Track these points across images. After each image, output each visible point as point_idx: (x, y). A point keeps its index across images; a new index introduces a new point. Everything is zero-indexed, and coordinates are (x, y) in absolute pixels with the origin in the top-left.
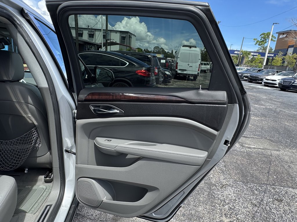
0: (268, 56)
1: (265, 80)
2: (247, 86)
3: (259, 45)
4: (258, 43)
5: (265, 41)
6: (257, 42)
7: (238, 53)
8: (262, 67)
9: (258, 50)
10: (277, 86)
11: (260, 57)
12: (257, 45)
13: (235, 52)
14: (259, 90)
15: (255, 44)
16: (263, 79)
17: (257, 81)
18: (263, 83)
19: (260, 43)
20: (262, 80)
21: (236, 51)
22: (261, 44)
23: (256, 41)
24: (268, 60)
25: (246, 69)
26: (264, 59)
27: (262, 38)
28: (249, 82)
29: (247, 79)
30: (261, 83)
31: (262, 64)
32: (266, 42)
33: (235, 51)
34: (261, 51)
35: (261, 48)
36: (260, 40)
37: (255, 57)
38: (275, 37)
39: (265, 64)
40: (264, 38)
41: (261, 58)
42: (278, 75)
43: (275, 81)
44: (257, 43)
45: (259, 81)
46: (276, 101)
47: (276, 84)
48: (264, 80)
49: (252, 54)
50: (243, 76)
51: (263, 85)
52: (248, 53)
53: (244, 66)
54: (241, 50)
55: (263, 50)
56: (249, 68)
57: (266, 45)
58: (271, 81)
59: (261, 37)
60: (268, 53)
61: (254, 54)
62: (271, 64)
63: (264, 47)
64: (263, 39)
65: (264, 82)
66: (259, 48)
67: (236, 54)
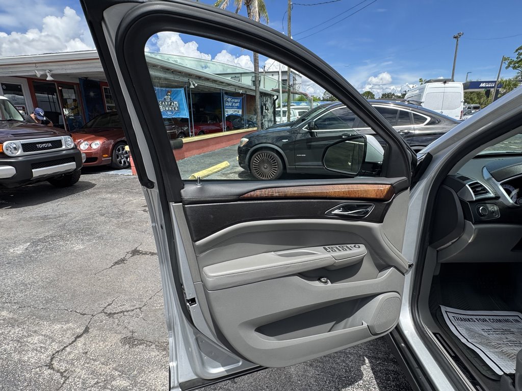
3: (514, 68)
4: (512, 65)
6: (510, 63)
7: (487, 86)
12: (510, 69)
13: (482, 85)
15: (507, 68)
19: (517, 65)
21: (483, 82)
33: (480, 83)
44: (510, 66)
67: (482, 87)
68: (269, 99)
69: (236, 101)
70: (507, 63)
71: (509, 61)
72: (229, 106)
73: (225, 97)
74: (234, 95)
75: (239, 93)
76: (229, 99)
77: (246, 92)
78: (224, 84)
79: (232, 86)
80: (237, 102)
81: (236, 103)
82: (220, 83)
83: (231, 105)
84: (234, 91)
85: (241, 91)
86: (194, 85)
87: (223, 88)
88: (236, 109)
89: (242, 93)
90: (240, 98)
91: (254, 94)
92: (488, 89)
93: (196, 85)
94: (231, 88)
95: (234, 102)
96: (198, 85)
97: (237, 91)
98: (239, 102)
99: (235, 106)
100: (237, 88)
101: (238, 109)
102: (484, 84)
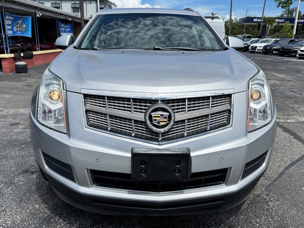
0: (298, 23)
2: (281, 60)
3: (283, 7)
4: (281, 5)
5: (290, 2)
6: (280, 3)
7: (258, 21)
8: (292, 37)
9: (282, 15)
11: (288, 24)
12: (280, 8)
13: (255, 20)
15: (278, 7)
16: (297, 50)
17: (291, 54)
18: (297, 56)
19: (284, 5)
20: (296, 52)
22: (286, 7)
25: (274, 41)
26: (292, 27)
28: (281, 56)
29: (277, 52)
30: (295, 56)
31: (292, 33)
32: (291, 3)
33: (253, 18)
34: (286, 15)
35: (286, 12)
37: (280, 24)
39: (294, 33)
41: (290, 26)
44: (279, 5)
45: (292, 53)
48: (299, 51)
49: (277, 20)
50: (272, 50)
51: (298, 58)
52: (271, 20)
53: (269, 37)
54: (264, 16)
55: (288, 13)
56: (278, 39)
57: (292, 7)
60: (298, 19)
61: (279, 21)
63: (289, 10)
65: (298, 54)
66: (283, 12)
67: (255, 22)
69: (67, 26)
70: (278, 3)
71: (279, 2)
72: (63, 31)
73: (60, 23)
74: (66, 22)
75: (69, 20)
76: (63, 25)
77: (73, 19)
78: (58, 14)
79: (63, 15)
80: (68, 28)
81: (67, 28)
82: (56, 13)
83: (64, 30)
84: (65, 19)
85: (70, 19)
86: (39, 15)
87: (58, 17)
88: (68, 33)
89: (71, 21)
90: (70, 25)
91: (81, 22)
92: (259, 23)
93: (41, 15)
94: (63, 16)
95: (66, 28)
96: (42, 14)
97: (67, 19)
98: (70, 28)
99: (67, 31)
100: (67, 17)
101: (69, 33)
102: (256, 19)
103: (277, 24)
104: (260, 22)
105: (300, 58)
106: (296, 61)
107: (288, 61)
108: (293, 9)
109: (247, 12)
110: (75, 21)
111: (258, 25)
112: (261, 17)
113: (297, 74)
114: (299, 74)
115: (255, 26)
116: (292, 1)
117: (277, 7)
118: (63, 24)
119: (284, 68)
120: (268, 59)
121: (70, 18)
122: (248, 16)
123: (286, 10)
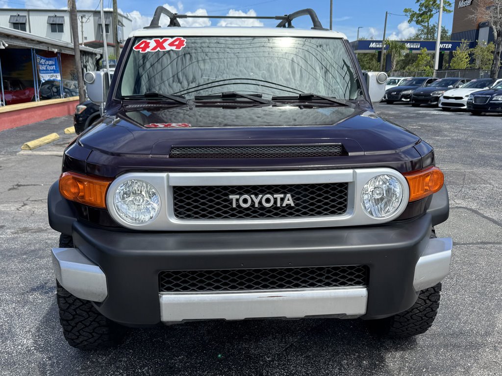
0: (441, 49)
1: (442, 100)
2: (413, 113)
3: (418, 22)
4: (415, 19)
5: (429, 13)
6: (412, 16)
7: (378, 46)
8: (433, 73)
9: (417, 36)
10: (465, 107)
11: (425, 51)
13: (372, 45)
14: (436, 117)
16: (439, 97)
17: (429, 103)
18: (440, 105)
19: (420, 19)
20: (437, 99)
21: (373, 42)
22: (422, 21)
23: (409, 14)
24: (441, 56)
25: (403, 81)
26: (434, 56)
27: (422, 5)
28: (414, 105)
29: (409, 100)
30: (436, 106)
31: (432, 67)
32: (431, 16)
33: (370, 42)
34: (423, 36)
35: (423, 31)
36: (418, 12)
37: (414, 52)
38: (449, 2)
39: (436, 67)
40: (426, 7)
41: (428, 55)
42: (464, 88)
43: (461, 98)
44: (412, 19)
45: (431, 102)
46: (466, 130)
47: (463, 105)
48: (441, 98)
49: (408, 45)
50: (400, 96)
51: (441, 109)
52: (399, 45)
53: (396, 74)
54: (385, 39)
55: (427, 33)
56: (409, 78)
57: (432, 22)
58: (454, 100)
59: (419, 4)
60: (441, 43)
61: (412, 47)
62: (449, 66)
63: (428, 28)
64: (423, 8)
65: (441, 103)
66: (418, 30)
67: (373, 48)
68: (90, 58)
69: (51, 62)
70: (409, 16)
71: (411, 14)
72: (43, 70)
73: (38, 57)
74: (48, 55)
75: (53, 52)
76: (43, 61)
77: (61, 50)
78: (35, 42)
79: (44, 44)
80: (52, 65)
81: (50, 65)
82: (31, 41)
83: (45, 69)
84: (47, 49)
85: (56, 51)
86: (4, 45)
87: (34, 47)
88: (52, 74)
89: (57, 52)
90: (55, 59)
91: (74, 54)
92: (379, 50)
93: (7, 45)
94: (43, 46)
95: (48, 64)
96: (9, 45)
97: (50, 50)
98: (55, 65)
99: (51, 70)
100: (49, 46)
101: (55, 73)
102: (374, 43)
103: (408, 51)
104: (381, 48)
105: (444, 110)
106: (437, 113)
107: (426, 115)
108: (434, 26)
109: (358, 31)
110: (63, 52)
111: (377, 54)
112: (382, 40)
113: (436, 136)
114: (438, 136)
115: (373, 55)
116: (432, 13)
117: (408, 22)
118: (44, 59)
119: (417, 127)
120: (393, 112)
121: (55, 48)
122: (360, 37)
123: (422, 28)
